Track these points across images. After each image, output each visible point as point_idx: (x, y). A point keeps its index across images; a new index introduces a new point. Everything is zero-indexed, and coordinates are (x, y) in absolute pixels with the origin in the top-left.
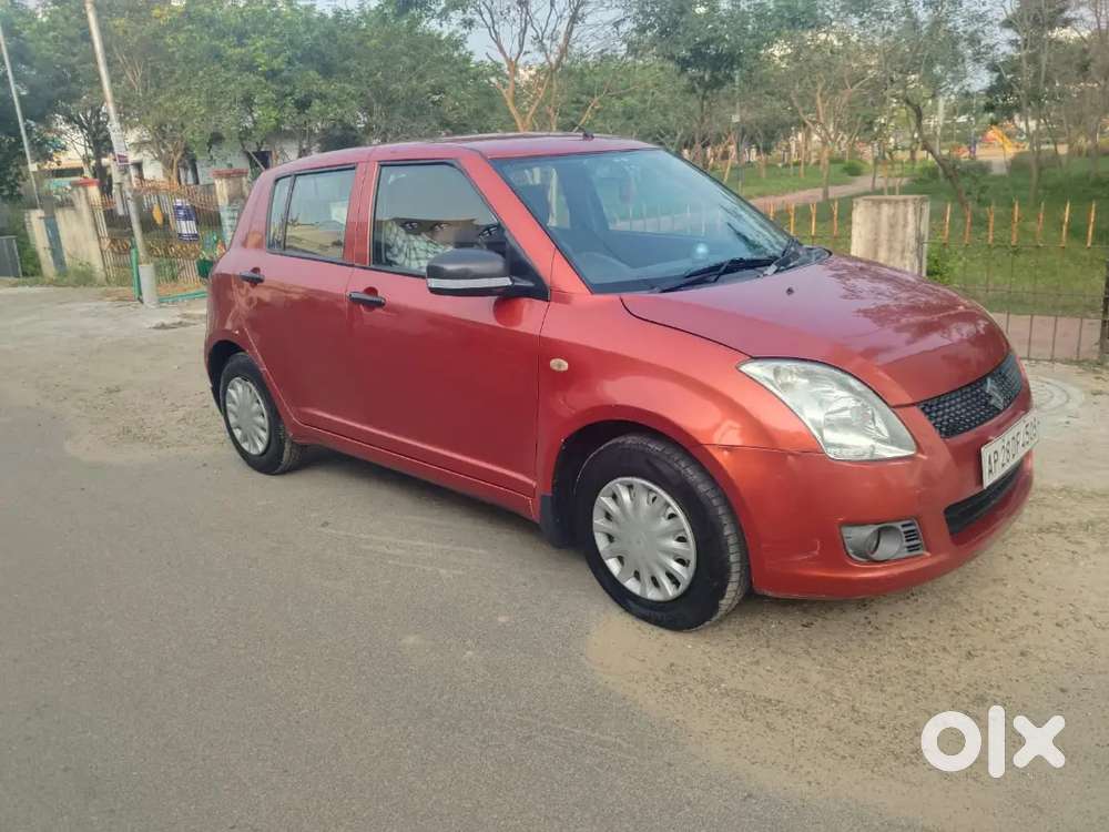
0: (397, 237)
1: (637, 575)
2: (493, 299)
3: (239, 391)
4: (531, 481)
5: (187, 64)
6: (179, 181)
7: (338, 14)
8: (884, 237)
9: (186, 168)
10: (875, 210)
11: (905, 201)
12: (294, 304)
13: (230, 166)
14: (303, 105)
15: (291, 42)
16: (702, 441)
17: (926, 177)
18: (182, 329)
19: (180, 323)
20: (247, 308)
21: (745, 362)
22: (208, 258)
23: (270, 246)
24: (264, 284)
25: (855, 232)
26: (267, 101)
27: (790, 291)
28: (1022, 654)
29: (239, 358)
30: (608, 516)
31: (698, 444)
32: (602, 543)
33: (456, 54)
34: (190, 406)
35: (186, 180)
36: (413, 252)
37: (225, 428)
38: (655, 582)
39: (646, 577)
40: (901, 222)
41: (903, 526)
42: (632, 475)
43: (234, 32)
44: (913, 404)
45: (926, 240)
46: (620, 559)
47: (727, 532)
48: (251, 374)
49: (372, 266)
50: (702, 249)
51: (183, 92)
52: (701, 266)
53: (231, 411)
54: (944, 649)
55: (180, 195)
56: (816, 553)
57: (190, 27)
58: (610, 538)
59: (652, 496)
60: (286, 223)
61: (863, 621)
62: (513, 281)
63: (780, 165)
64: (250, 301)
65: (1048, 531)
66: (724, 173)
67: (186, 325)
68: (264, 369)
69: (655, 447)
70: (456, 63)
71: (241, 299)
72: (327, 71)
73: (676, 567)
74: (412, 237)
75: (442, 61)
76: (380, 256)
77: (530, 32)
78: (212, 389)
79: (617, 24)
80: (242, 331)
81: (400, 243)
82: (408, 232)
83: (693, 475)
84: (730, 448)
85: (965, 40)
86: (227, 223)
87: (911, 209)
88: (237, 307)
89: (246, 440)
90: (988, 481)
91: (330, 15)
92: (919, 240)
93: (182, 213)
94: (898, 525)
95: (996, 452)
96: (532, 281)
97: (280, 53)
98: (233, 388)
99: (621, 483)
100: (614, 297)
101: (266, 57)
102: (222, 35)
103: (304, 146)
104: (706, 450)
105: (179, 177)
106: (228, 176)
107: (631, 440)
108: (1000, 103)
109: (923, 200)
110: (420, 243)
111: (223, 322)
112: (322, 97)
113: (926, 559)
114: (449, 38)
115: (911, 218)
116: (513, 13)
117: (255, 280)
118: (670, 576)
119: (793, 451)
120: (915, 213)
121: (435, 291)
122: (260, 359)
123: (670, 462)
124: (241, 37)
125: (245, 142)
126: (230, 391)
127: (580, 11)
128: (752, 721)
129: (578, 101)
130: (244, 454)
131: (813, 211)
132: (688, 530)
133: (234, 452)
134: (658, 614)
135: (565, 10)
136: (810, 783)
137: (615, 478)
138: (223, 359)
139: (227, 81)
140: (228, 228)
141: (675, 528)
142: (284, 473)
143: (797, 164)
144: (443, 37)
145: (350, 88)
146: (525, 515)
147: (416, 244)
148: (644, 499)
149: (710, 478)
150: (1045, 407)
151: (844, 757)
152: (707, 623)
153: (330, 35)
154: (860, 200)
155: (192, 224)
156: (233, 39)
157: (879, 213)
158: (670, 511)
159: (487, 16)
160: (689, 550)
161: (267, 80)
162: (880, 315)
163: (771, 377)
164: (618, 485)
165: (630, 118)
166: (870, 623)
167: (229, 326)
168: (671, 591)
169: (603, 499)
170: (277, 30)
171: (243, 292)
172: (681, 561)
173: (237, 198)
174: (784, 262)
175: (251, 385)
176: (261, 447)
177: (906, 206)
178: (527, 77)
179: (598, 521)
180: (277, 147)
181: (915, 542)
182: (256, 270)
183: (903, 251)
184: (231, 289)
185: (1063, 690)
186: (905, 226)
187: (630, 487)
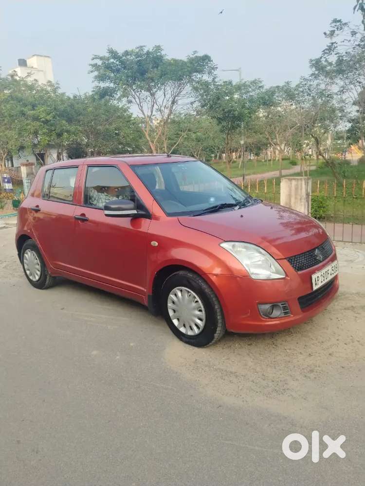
0: (94, 194)
1: (184, 326)
2: (130, 219)
3: (29, 255)
4: (144, 289)
5: (10, 117)
6: (5, 166)
7: (75, 97)
8: (293, 193)
9: (8, 161)
10: (289, 182)
11: (301, 179)
12: (53, 219)
13: (28, 161)
14: (59, 135)
15: (55, 109)
16: (206, 272)
17: (323, 166)
18: (5, 229)
19: (4, 227)
20: (33, 221)
21: (222, 243)
22: (17, 199)
23: (43, 197)
24: (41, 212)
25: (282, 191)
26: (44, 134)
27: (242, 216)
28: (330, 354)
29: (29, 242)
30: (173, 303)
31: (205, 274)
32: (171, 313)
33: (125, 114)
34: (8, 262)
35: (8, 165)
36: (100, 200)
37: (23, 270)
38: (191, 328)
39: (187, 326)
40: (300, 188)
41: (282, 304)
42: (182, 286)
43: (30, 104)
44: (285, 259)
45: (311, 194)
46: (178, 319)
47: (216, 307)
48: (34, 248)
49: (84, 205)
50: (212, 199)
51: (8, 129)
52: (212, 206)
53: (26, 263)
54: (301, 353)
55: (6, 173)
56: (249, 314)
57: (12, 102)
58: (174, 311)
59: (189, 294)
60: (50, 187)
61: (271, 343)
62: (137, 212)
63: (263, 160)
64: (34, 218)
65: (348, 309)
66: (239, 164)
67: (7, 228)
68: (40, 246)
69: (190, 275)
70: (125, 118)
71: (30, 217)
72: (70, 121)
73: (199, 322)
74: (100, 194)
75: (119, 117)
76: (87, 201)
77: (156, 107)
78: (18, 254)
79: (192, 103)
80: (31, 230)
81: (95, 196)
82: (98, 192)
83: (204, 286)
84: (216, 275)
85: (338, 110)
86: (26, 184)
87: (303, 182)
88: (29, 220)
89: (31, 274)
90: (315, 288)
91: (72, 97)
92: (308, 195)
93: (6, 180)
94: (280, 304)
95: (318, 277)
96: (145, 212)
97: (50, 113)
98: (27, 254)
99: (178, 289)
100: (175, 218)
101: (44, 115)
102: (25, 105)
103: (60, 151)
104: (207, 276)
105: (5, 164)
106: (26, 165)
107: (181, 273)
108: (353, 136)
109: (308, 179)
110: (103, 196)
111: (23, 227)
112: (68, 131)
113: (292, 318)
114: (122, 108)
115: (304, 186)
116: (149, 98)
117: (37, 210)
118: (197, 325)
119: (239, 276)
120: (305, 184)
121: (107, 215)
122: (38, 242)
123: (195, 280)
124: (34, 107)
125: (34, 149)
126: (25, 255)
127: (176, 99)
128: (224, 380)
129: (177, 134)
130: (30, 281)
131: (265, 182)
132: (202, 307)
133: (27, 280)
134: (192, 341)
135: (169, 98)
136: (243, 401)
137: (175, 287)
138: (22, 242)
139: (27, 125)
140: (26, 187)
141: (197, 306)
142: (47, 288)
143: (270, 160)
144: (120, 107)
145: (80, 128)
146: (142, 303)
147: (102, 197)
148: (186, 295)
149: (210, 287)
150: (355, 261)
151: (257, 392)
152: (210, 344)
153: (72, 106)
154: (283, 178)
155: (11, 184)
156: (30, 107)
157: (291, 184)
158: (196, 300)
159: (137, 100)
160: (203, 314)
161: (44, 124)
162: (286, 225)
163: (231, 248)
164: (177, 290)
165: (199, 141)
166: (274, 344)
167: (25, 229)
168: (197, 331)
169: (171, 295)
170: (49, 104)
171: (32, 214)
172: (200, 319)
173: (30, 175)
174: (242, 205)
175: (34, 253)
176: (37, 278)
177: (301, 181)
178: (156, 124)
179: (170, 305)
180: (48, 152)
181: (287, 311)
182: (37, 206)
183: (301, 199)
184: (27, 213)
185: (343, 367)
186: (301, 189)
187: (181, 291)
